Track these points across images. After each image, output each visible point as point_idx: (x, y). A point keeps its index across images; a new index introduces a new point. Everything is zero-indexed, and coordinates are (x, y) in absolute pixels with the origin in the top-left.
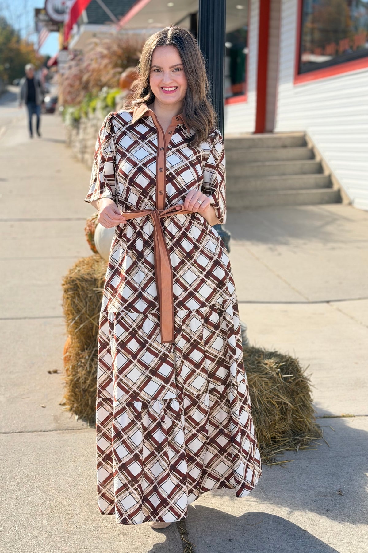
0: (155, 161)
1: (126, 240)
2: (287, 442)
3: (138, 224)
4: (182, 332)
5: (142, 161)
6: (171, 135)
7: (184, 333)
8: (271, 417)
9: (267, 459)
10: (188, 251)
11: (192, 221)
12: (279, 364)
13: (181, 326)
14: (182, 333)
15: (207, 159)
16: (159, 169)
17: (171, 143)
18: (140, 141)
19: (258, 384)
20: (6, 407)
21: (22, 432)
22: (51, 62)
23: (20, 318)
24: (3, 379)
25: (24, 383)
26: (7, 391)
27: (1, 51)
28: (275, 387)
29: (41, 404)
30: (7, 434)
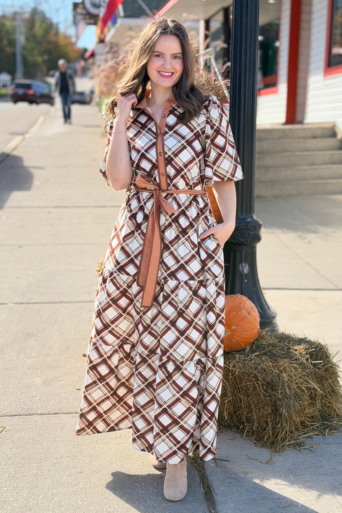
0: (155, 146)
2: (316, 427)
3: (143, 199)
5: (144, 147)
8: (300, 402)
9: (296, 443)
10: (184, 227)
11: (192, 202)
12: (309, 350)
16: (158, 154)
17: (167, 126)
18: (142, 130)
19: (288, 369)
20: (42, 389)
21: (57, 414)
22: (88, 54)
23: (56, 303)
24: (40, 362)
25: (60, 366)
26: (43, 373)
27: (40, 43)
28: (304, 373)
29: (76, 386)
30: (43, 416)
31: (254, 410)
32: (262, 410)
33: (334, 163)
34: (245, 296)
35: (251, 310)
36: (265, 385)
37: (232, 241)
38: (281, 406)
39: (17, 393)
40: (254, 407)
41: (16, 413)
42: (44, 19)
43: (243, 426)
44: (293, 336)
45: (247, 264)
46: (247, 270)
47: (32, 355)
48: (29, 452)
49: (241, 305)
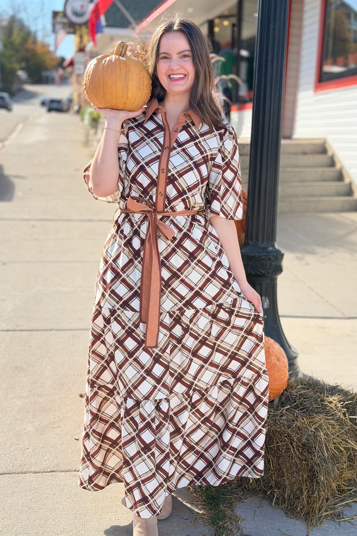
0: (159, 160)
1: (123, 236)
2: (353, 492)
3: (136, 222)
4: (190, 330)
5: (144, 159)
6: (177, 133)
7: (191, 332)
8: (338, 465)
9: (334, 514)
10: (191, 251)
11: (193, 222)
12: (345, 402)
13: (189, 326)
14: (190, 332)
15: (215, 158)
16: (161, 170)
17: (177, 141)
18: (146, 138)
19: (324, 427)
20: (35, 438)
21: (54, 471)
22: (66, 63)
23: (46, 330)
24: (31, 403)
25: (54, 409)
26: (35, 418)
27: (17, 51)
28: (343, 431)
29: (73, 435)
30: (38, 474)
31: (286, 474)
32: (296, 475)
33: (325, 180)
34: (272, 338)
35: (280, 355)
36: (300, 447)
37: (251, 273)
38: (318, 471)
39: (6, 444)
40: (286, 471)
41: (5, 471)
42: (22, 27)
43: (272, 492)
44: (321, 382)
45: (267, 298)
46: (267, 305)
47: (22, 394)
48: (24, 524)
49: (270, 350)
